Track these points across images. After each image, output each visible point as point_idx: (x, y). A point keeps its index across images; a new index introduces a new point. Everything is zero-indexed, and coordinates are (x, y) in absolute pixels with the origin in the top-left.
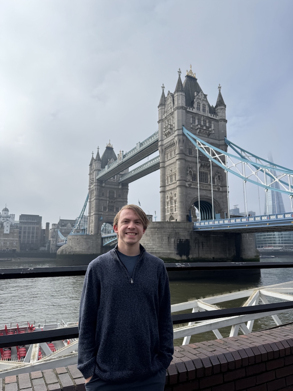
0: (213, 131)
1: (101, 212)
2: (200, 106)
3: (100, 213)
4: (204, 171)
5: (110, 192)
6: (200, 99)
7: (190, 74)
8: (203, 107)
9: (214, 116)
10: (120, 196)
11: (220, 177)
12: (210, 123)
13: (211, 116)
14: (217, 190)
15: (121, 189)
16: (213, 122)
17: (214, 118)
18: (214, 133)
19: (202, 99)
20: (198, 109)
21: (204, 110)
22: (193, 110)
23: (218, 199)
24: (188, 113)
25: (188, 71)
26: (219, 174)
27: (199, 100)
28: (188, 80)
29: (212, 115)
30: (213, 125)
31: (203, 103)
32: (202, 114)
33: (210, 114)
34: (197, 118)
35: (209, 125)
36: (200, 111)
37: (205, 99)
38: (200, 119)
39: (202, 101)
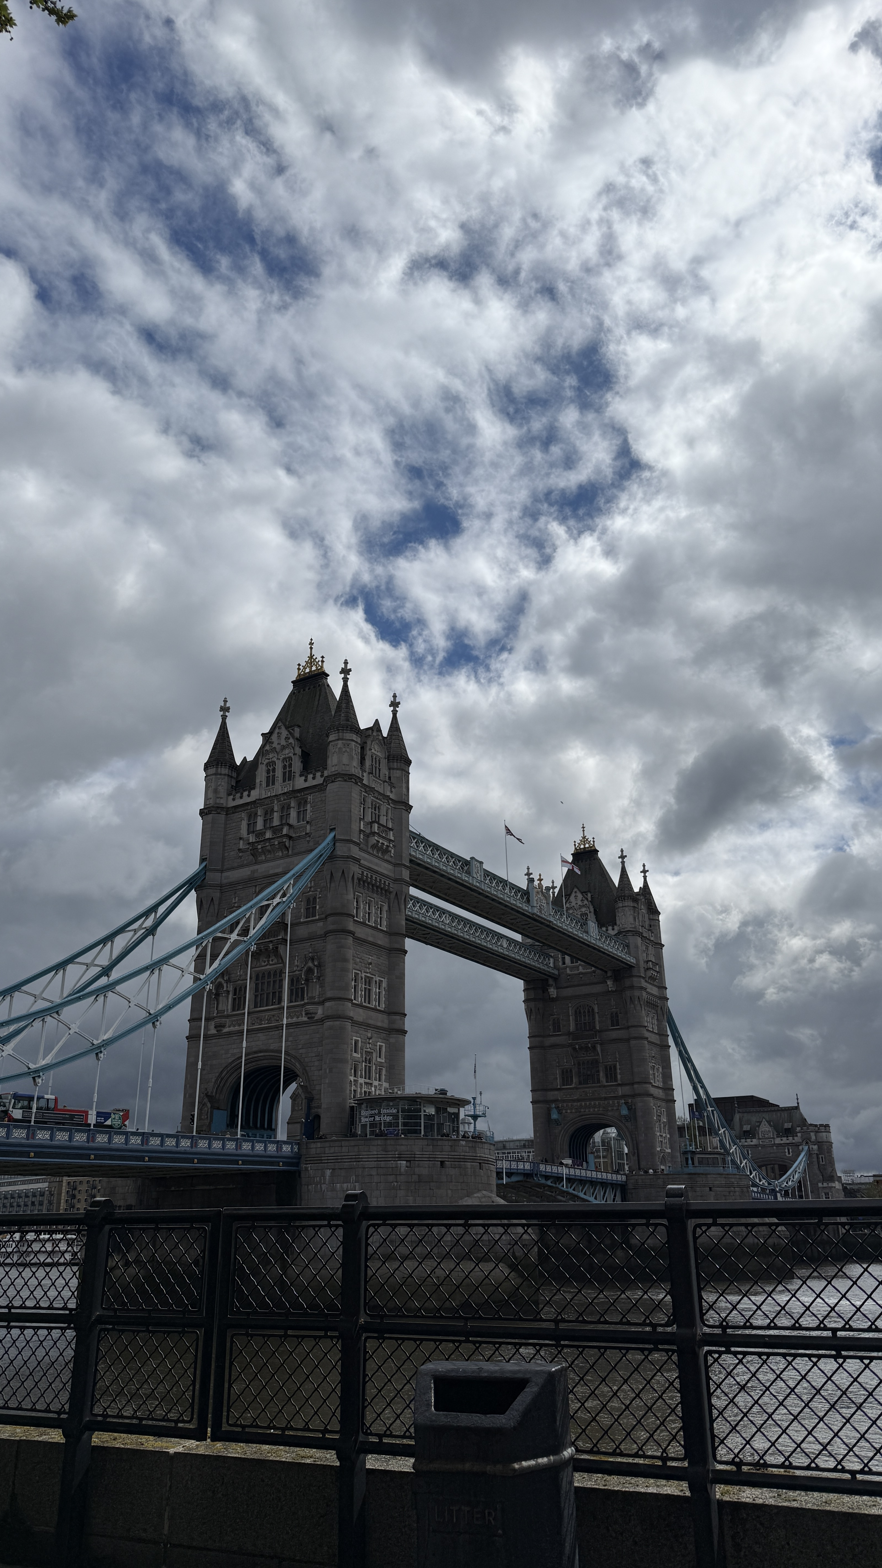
0: (308, 827)
1: (556, 1093)
2: (274, 771)
3: (551, 1095)
4: (268, 967)
5: (580, 1013)
6: (274, 750)
7: (307, 669)
8: (285, 767)
9: (314, 778)
10: (615, 1020)
11: (314, 973)
12: (302, 803)
13: (306, 780)
14: (305, 1019)
15: (616, 991)
16: (310, 798)
17: (315, 783)
18: (306, 834)
19: (278, 748)
20: (270, 781)
21: (288, 776)
23: (301, 1051)
24: (233, 813)
25: (301, 667)
26: (310, 964)
27: (271, 756)
28: (294, 693)
29: (310, 776)
30: (308, 806)
31: (283, 756)
32: (280, 792)
33: (303, 778)
34: (260, 812)
35: (299, 813)
36: (273, 784)
37: (291, 740)
38: (272, 811)
39: (278, 754)
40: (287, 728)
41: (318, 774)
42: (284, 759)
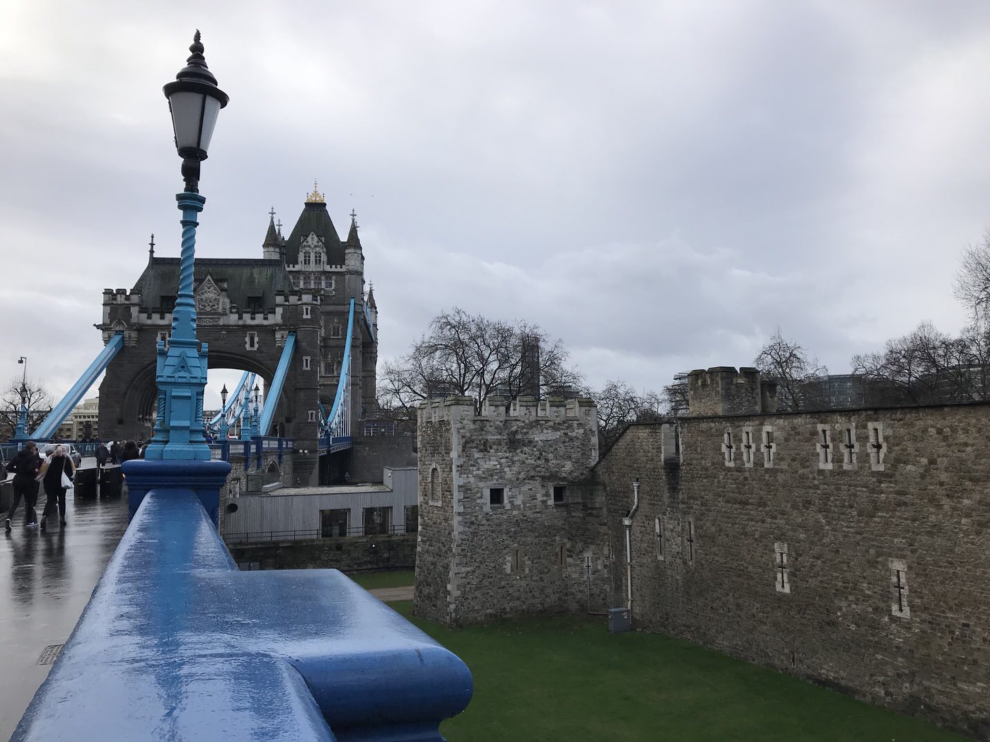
2: (309, 257)
6: (309, 246)
7: (313, 199)
8: (316, 257)
9: (336, 267)
12: (329, 279)
13: (331, 267)
16: (334, 278)
17: (336, 270)
19: (312, 246)
20: (307, 262)
21: (318, 261)
22: (294, 267)
27: (307, 249)
29: (334, 266)
30: (333, 282)
32: (314, 270)
33: (329, 266)
34: (302, 278)
35: (326, 283)
36: (309, 263)
37: (320, 244)
38: (309, 278)
39: (313, 249)
40: (318, 236)
41: (339, 266)
42: (316, 253)
